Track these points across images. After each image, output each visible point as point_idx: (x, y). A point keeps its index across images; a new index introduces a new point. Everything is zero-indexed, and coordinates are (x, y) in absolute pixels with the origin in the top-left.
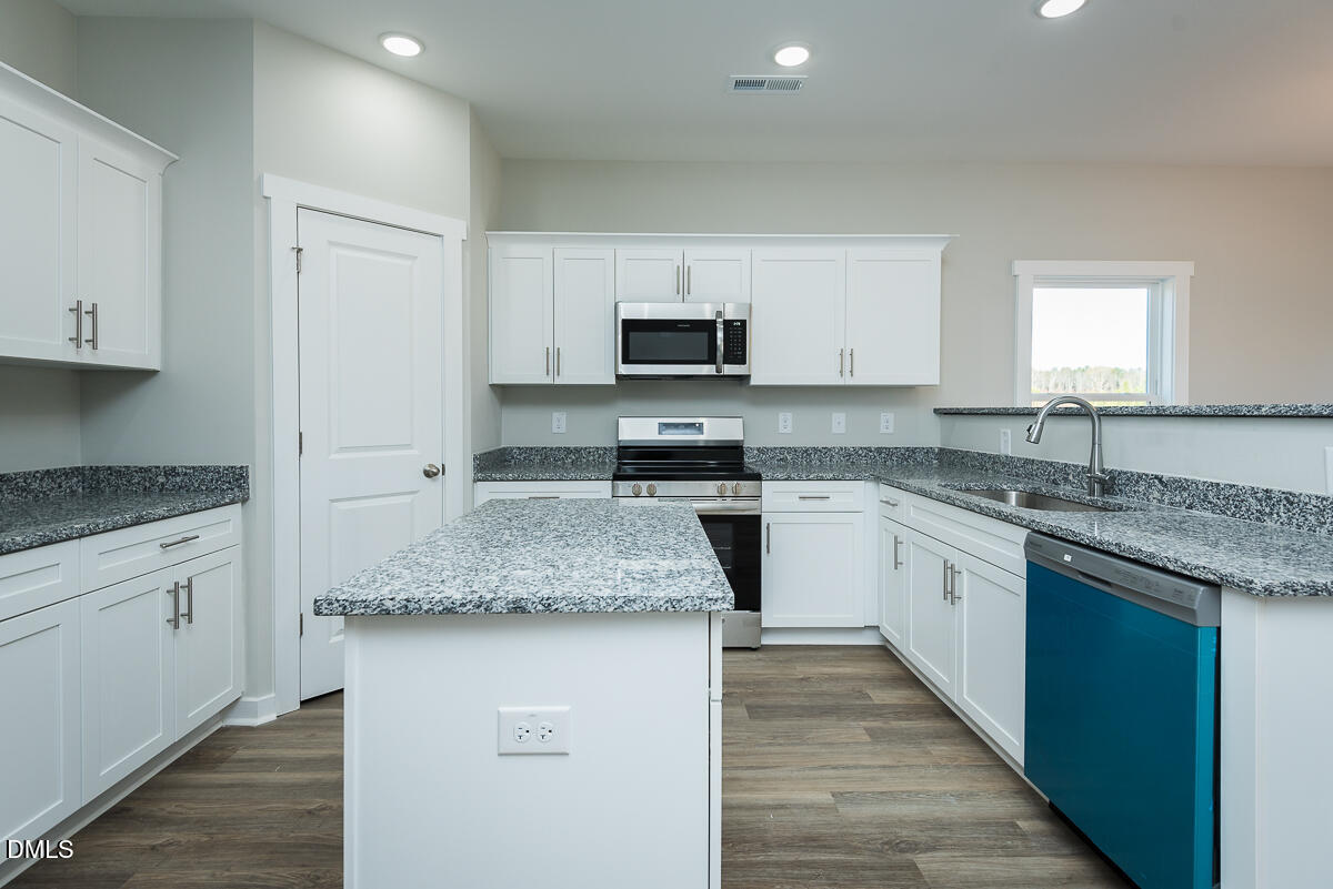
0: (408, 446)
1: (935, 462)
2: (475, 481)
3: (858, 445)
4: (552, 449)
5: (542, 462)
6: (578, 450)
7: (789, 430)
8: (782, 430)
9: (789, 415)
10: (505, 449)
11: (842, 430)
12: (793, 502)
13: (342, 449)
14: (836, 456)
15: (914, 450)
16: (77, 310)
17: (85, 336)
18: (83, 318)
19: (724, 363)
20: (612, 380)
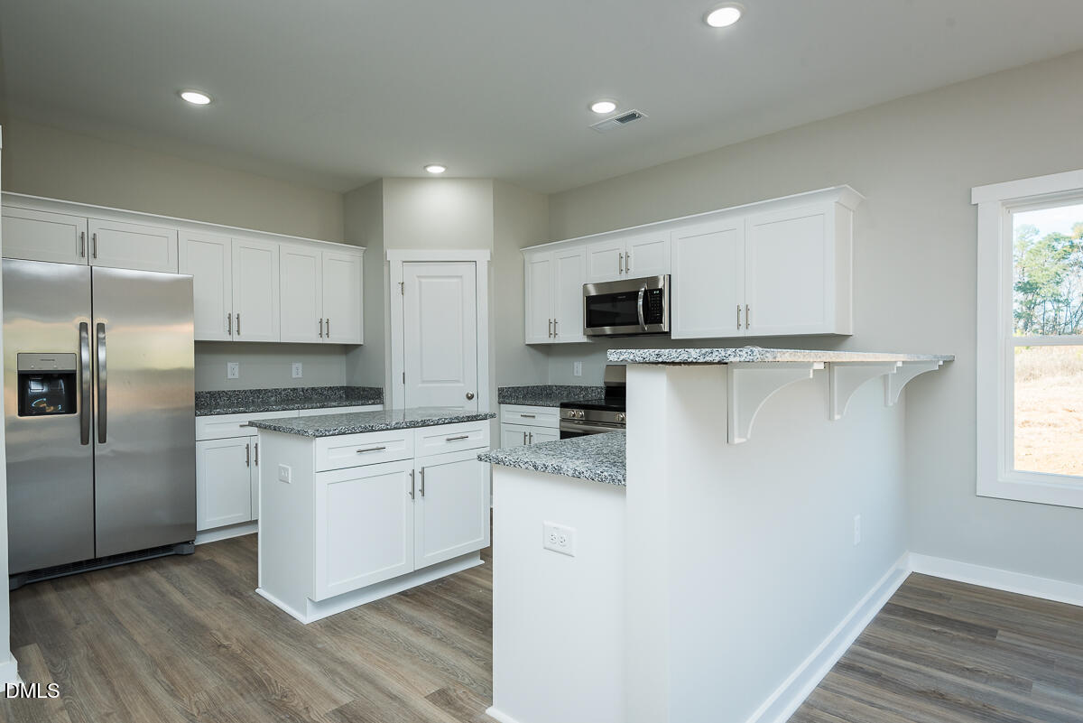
0: (458, 381)
2: (500, 403)
5: (567, 396)
6: (586, 388)
10: (549, 386)
13: (423, 382)
16: (321, 322)
17: (325, 332)
18: (324, 325)
19: (646, 323)
20: (585, 340)
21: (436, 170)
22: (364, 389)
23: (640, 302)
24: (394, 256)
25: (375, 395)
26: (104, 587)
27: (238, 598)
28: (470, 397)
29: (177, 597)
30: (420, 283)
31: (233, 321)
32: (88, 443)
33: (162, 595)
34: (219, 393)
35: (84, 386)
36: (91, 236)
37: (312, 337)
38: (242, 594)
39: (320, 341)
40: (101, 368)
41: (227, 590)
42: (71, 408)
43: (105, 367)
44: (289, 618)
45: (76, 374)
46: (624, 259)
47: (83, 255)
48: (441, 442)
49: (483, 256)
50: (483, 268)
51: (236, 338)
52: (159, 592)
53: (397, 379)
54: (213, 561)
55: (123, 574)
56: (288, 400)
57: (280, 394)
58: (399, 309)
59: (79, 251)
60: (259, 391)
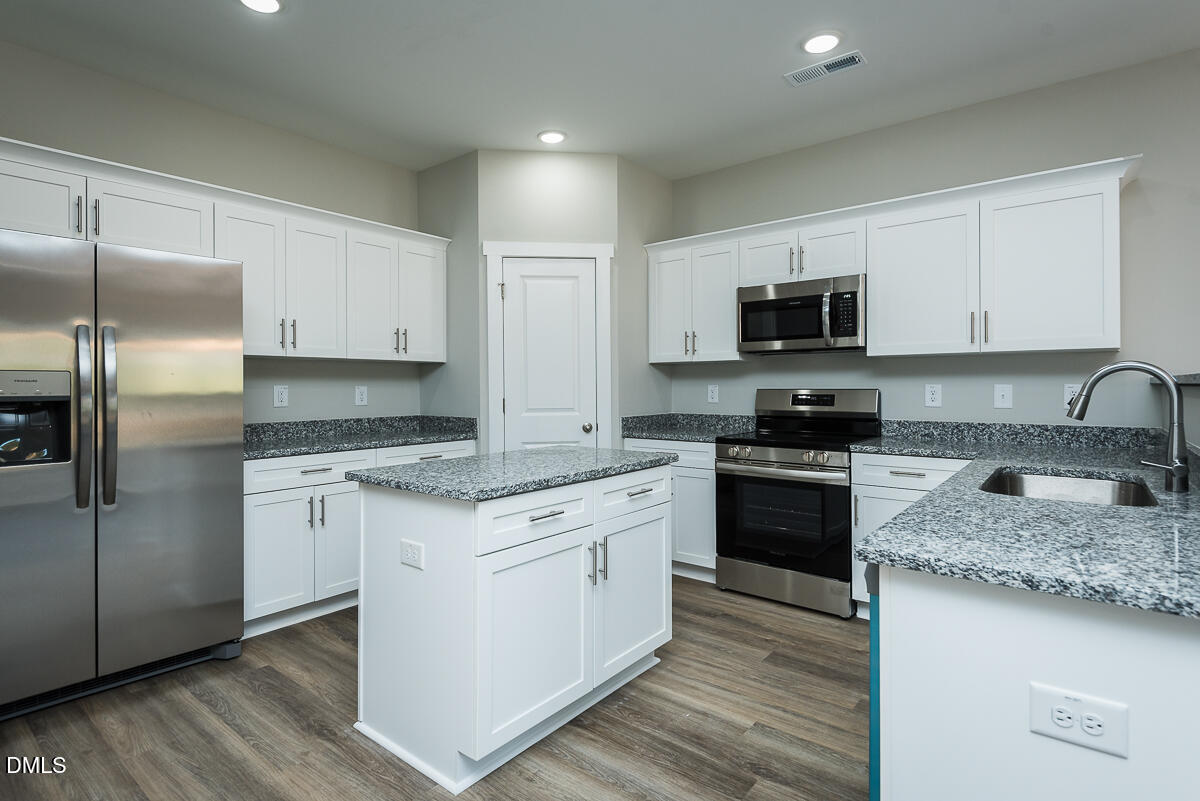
0: (572, 409)
1: (1149, 447)
2: (624, 437)
3: (1027, 422)
4: (706, 416)
5: (699, 427)
6: (726, 418)
7: (938, 403)
8: (929, 403)
9: (940, 386)
10: (673, 415)
11: (1008, 403)
12: (883, 476)
13: (529, 410)
14: (998, 434)
15: (1114, 431)
16: (397, 333)
17: (402, 346)
18: (400, 337)
19: (832, 336)
20: (736, 356)
21: (552, 139)
22: (448, 420)
23: (826, 309)
24: (492, 249)
25: (464, 428)
26: (112, 722)
27: (329, 740)
28: (587, 430)
29: (235, 744)
30: (525, 285)
31: (287, 329)
32: (87, 505)
33: (209, 738)
34: (262, 426)
35: (84, 420)
36: (91, 203)
37: (387, 354)
38: (335, 734)
39: (395, 357)
40: (108, 393)
41: (310, 726)
42: (61, 454)
43: (115, 390)
44: (429, 785)
45: (69, 402)
46: (797, 255)
47: (79, 228)
48: (623, 499)
49: (605, 251)
50: (604, 266)
51: (290, 352)
52: (203, 733)
53: (495, 408)
54: (273, 670)
55: (139, 697)
56: (351, 434)
57: (341, 426)
58: (499, 316)
59: (74, 222)
60: (314, 423)
